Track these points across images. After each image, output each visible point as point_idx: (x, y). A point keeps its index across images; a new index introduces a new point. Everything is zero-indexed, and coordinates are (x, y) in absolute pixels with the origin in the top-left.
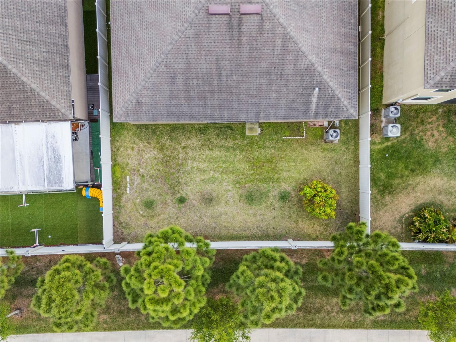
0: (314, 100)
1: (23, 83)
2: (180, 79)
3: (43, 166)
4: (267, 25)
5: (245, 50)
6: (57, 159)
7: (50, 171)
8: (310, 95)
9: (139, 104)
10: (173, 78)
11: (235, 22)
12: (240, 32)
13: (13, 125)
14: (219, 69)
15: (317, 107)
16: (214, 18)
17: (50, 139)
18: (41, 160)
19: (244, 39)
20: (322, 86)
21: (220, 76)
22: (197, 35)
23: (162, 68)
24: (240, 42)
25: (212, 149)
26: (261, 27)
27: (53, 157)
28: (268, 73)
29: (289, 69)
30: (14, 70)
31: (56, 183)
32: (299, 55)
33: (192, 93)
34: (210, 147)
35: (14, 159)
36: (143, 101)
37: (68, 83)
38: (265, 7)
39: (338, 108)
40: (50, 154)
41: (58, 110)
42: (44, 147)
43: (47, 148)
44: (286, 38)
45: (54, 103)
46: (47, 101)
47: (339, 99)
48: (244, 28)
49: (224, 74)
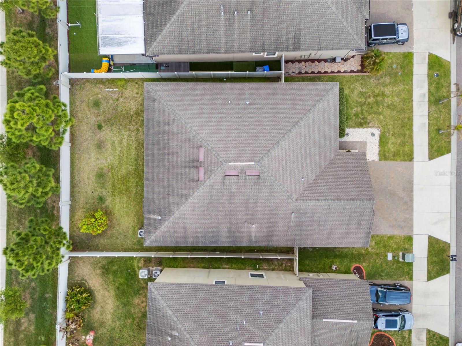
0: (155, 217)
1: (166, 24)
2: (167, 128)
3: (115, 34)
4: (194, 184)
5: (182, 171)
6: (120, 44)
7: (112, 39)
8: (158, 214)
9: (154, 100)
10: (167, 124)
11: (195, 164)
12: (191, 167)
13: (143, 15)
14: (172, 154)
15: (151, 219)
16: (198, 151)
17: (133, 40)
18: (119, 33)
19: (187, 170)
20: (162, 221)
21: (168, 154)
22: (189, 140)
23: (173, 117)
24: (185, 167)
25: (136, 149)
26: (192, 180)
27: (121, 41)
28: (169, 186)
29: (171, 199)
30: (173, 20)
31: (103, 42)
32: (178, 205)
33: (160, 136)
34: (138, 148)
35: (120, 15)
36: (155, 103)
37: (169, 53)
38: (202, 183)
39: (150, 232)
40: (123, 39)
41: (151, 46)
42: (128, 36)
43: (128, 38)
44: (187, 197)
45: (155, 44)
46: (156, 39)
47: (155, 232)
48: (193, 170)
49: (170, 157)
